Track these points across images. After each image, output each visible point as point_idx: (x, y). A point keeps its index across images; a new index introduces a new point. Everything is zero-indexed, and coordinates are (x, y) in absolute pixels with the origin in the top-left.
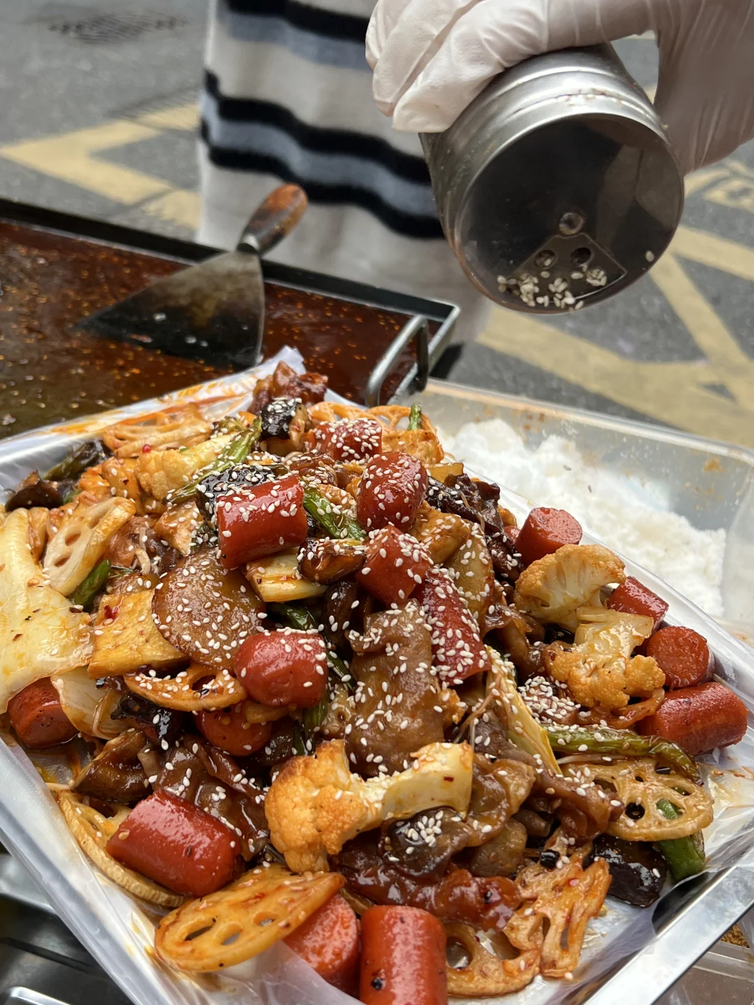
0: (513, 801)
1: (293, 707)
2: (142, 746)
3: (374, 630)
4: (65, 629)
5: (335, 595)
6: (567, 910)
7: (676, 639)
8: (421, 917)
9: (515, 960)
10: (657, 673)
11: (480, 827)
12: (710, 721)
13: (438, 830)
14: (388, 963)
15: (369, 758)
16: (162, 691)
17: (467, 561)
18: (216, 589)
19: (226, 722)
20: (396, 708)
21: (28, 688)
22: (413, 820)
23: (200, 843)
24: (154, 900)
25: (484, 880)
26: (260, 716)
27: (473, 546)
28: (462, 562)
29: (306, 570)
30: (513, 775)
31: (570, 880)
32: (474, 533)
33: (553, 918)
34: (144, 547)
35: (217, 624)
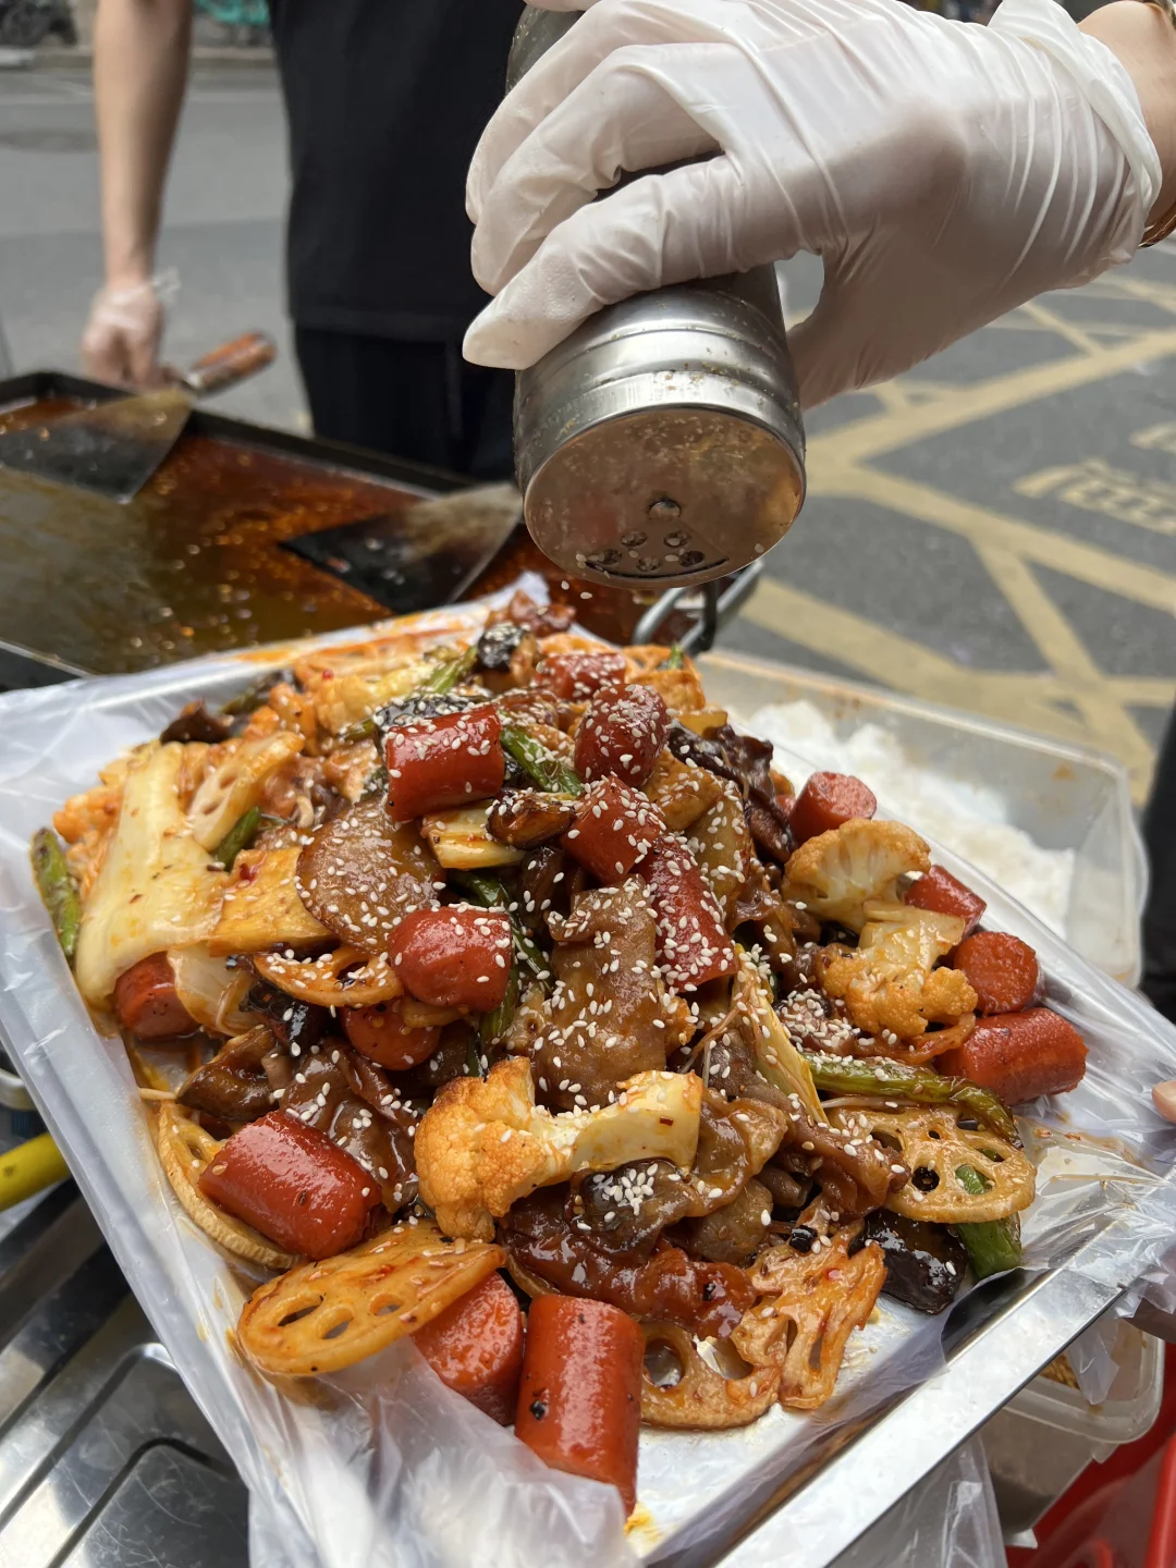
0: (755, 1158)
1: (464, 1010)
2: (269, 1049)
3: (580, 913)
4: (195, 891)
5: (533, 864)
6: (822, 1313)
7: (994, 949)
8: (610, 1317)
9: (744, 1381)
10: (965, 992)
11: (708, 1190)
12: (1035, 1059)
13: (649, 1190)
14: (557, 1378)
15: (563, 1085)
16: (296, 977)
17: (716, 829)
18: (383, 849)
19: (378, 1023)
20: (603, 1021)
21: (139, 964)
22: (617, 1173)
23: (319, 1188)
24: (257, 1259)
25: (705, 1267)
26: (421, 1019)
27: (726, 811)
28: (709, 830)
29: (496, 828)
30: (756, 1121)
31: (828, 1271)
32: (728, 793)
33: (801, 1322)
34: (309, 793)
35: (377, 893)
